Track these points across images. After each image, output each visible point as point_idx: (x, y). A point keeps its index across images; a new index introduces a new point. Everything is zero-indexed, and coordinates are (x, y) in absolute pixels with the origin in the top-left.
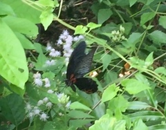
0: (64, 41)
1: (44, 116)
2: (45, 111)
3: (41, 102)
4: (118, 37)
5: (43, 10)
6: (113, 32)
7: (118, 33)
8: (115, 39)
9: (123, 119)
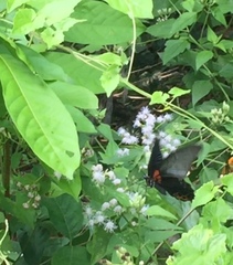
0: (143, 122)
1: (110, 225)
2: (112, 218)
3: (106, 205)
4: (220, 117)
5: (105, 69)
6: (213, 111)
7: (220, 112)
8: (215, 120)
9: (223, 232)
